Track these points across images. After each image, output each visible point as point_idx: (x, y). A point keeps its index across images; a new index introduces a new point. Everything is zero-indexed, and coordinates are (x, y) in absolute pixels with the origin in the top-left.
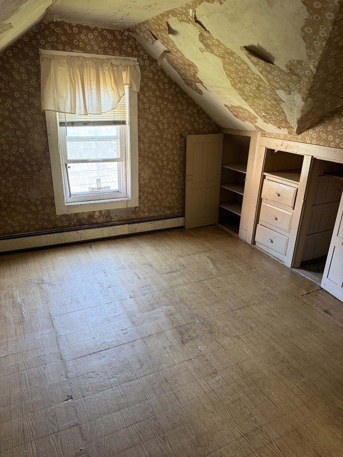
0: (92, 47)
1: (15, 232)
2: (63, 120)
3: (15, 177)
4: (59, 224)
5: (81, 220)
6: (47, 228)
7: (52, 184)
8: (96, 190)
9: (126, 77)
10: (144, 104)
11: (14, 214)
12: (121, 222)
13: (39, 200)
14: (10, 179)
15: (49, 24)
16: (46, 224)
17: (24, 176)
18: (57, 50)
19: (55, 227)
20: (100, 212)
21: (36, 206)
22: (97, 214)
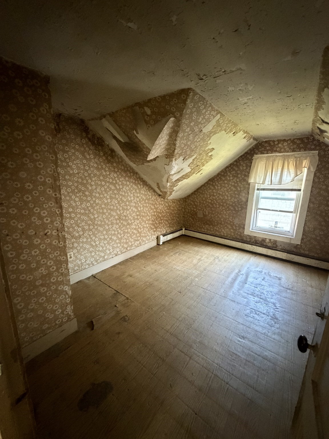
0: (285, 149)
1: (224, 236)
2: (259, 188)
3: (230, 211)
4: (245, 239)
5: (257, 240)
6: (238, 239)
7: (246, 218)
8: (274, 228)
9: (306, 163)
10: (319, 178)
11: (226, 228)
12: (282, 250)
13: (237, 224)
14: (228, 212)
15: (262, 143)
16: (238, 237)
17: (234, 212)
18: (264, 154)
19: (242, 240)
20: (270, 240)
21: (236, 227)
22: (268, 240)
